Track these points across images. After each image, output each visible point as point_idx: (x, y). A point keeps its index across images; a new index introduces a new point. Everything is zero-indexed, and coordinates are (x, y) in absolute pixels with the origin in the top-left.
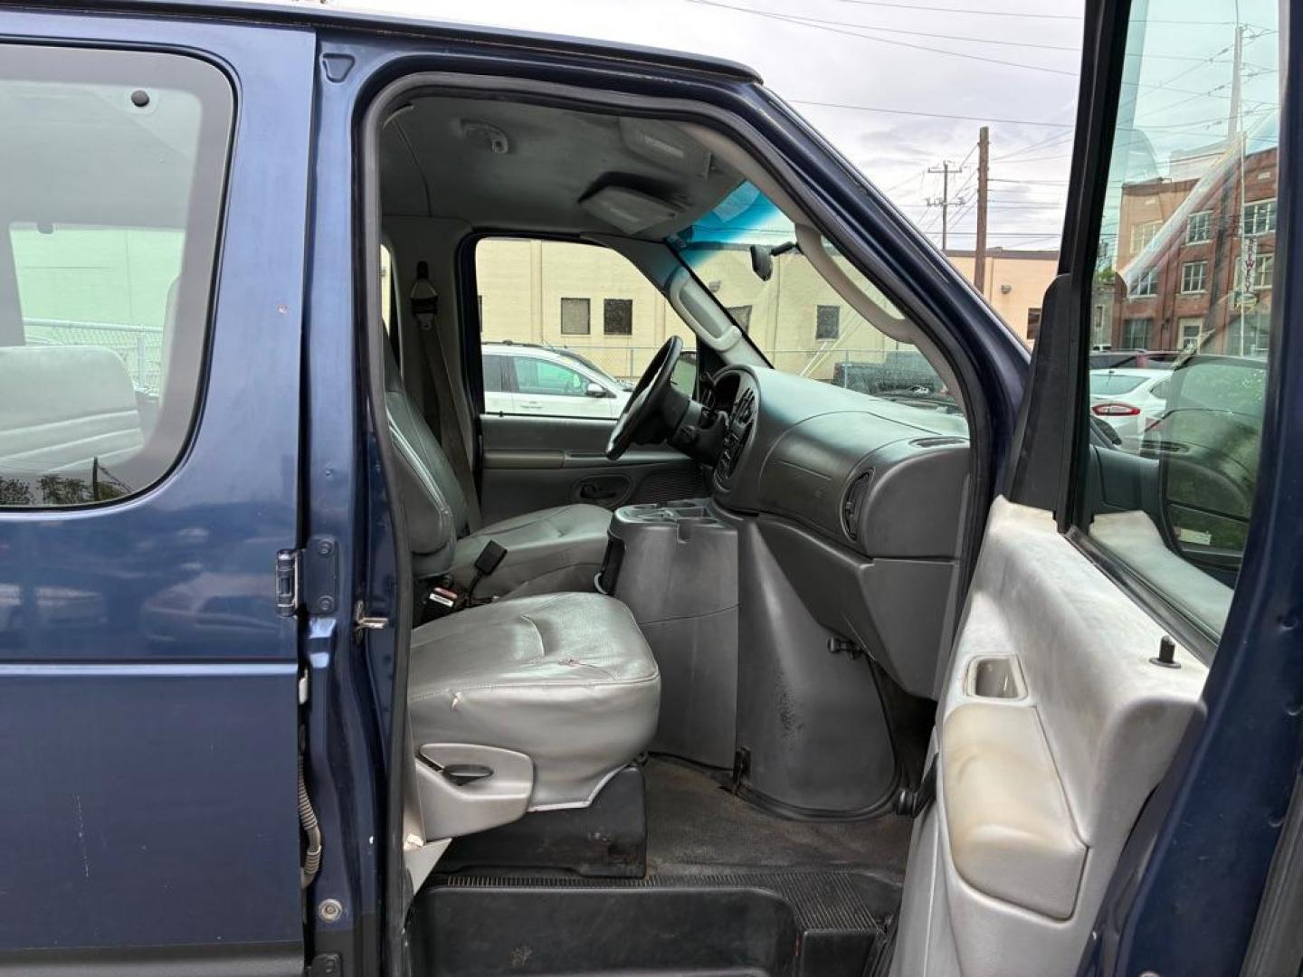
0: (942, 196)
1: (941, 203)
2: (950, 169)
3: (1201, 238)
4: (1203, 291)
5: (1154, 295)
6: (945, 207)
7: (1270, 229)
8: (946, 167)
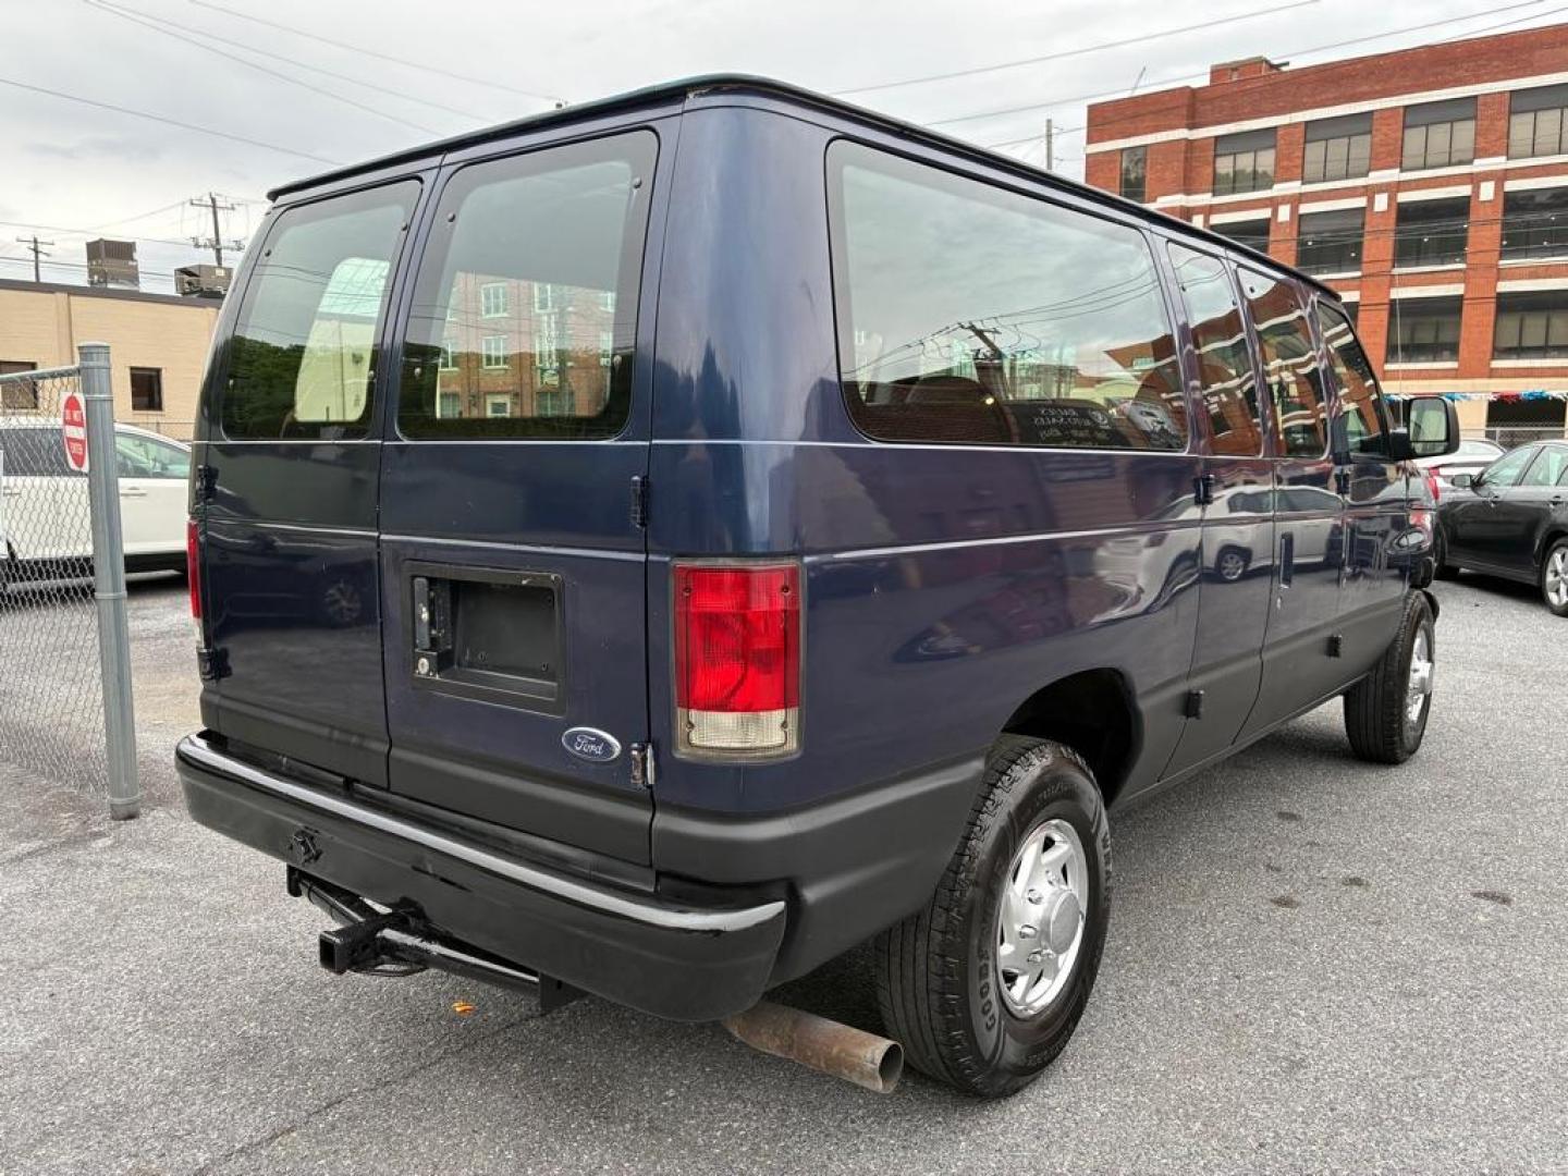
0: (213, 236)
1: (212, 246)
2: (218, 204)
3: (497, 311)
4: (506, 367)
5: (456, 369)
6: (218, 251)
7: (553, 307)
8: (213, 200)
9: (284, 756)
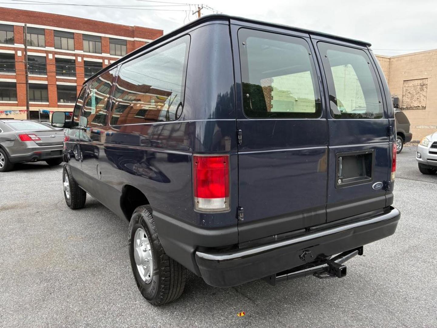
9: (275, 235)
